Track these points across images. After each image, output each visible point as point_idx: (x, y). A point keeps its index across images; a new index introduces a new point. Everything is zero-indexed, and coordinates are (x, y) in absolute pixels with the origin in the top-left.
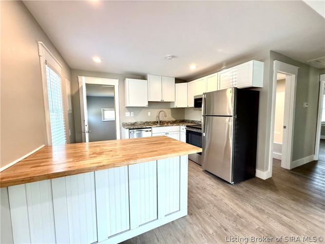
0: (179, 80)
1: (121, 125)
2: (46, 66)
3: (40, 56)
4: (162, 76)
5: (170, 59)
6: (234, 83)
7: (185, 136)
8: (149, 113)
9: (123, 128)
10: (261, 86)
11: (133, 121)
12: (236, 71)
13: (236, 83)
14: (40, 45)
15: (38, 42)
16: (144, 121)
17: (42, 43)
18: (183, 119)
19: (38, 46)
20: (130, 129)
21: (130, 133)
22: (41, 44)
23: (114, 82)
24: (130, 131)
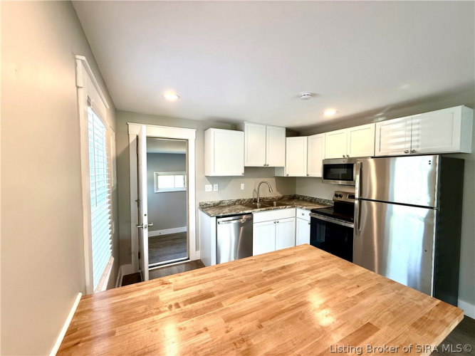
0: (292, 132)
1: (198, 206)
2: (89, 108)
3: (78, 87)
4: (267, 125)
5: (306, 99)
6: (414, 144)
7: (309, 227)
8: (242, 185)
9: (200, 212)
10: (469, 151)
11: (217, 199)
12: (418, 123)
13: (419, 144)
14: (79, 63)
15: (78, 57)
16: (235, 198)
17: (84, 58)
18: (293, 194)
19: (76, 65)
20: (218, 217)
21: (217, 223)
22: (82, 61)
23: (189, 134)
24: (219, 220)
